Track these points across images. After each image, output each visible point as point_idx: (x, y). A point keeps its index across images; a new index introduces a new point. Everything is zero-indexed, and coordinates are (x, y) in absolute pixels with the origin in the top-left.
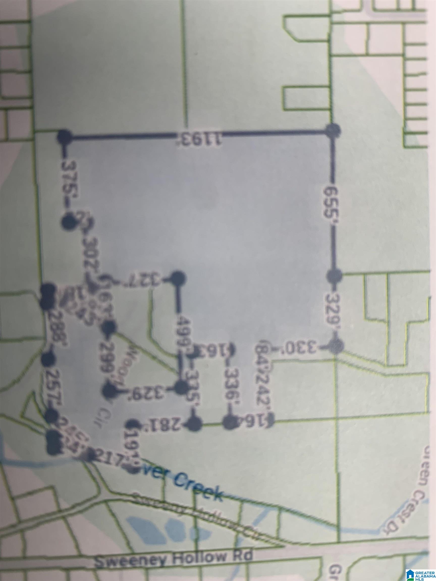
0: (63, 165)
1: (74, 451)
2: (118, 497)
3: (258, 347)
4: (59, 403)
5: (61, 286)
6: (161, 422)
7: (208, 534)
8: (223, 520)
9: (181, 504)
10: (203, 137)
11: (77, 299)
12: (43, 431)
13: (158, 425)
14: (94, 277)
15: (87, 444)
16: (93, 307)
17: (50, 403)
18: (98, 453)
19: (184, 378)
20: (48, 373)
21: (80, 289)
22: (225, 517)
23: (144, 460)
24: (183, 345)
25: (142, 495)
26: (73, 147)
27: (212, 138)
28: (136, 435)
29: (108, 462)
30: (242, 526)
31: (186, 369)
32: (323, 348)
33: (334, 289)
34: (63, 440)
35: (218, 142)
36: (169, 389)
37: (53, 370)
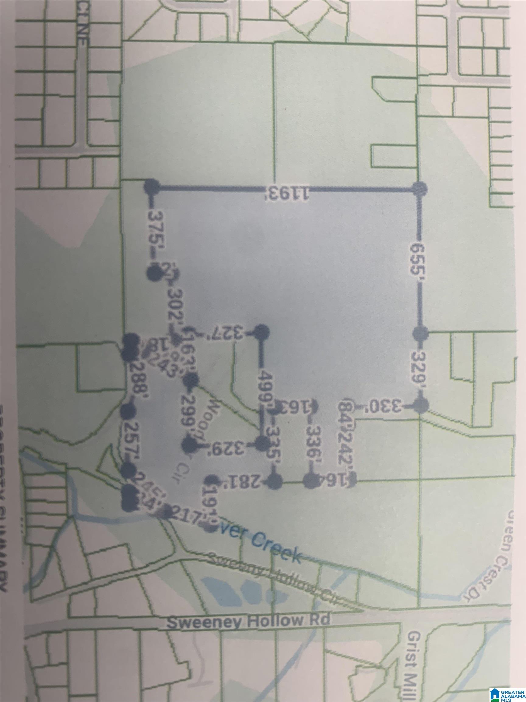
0: (150, 214)
1: (151, 507)
2: (194, 556)
3: (341, 404)
4: (137, 457)
5: (144, 338)
6: (241, 479)
7: (285, 596)
8: (300, 582)
9: (258, 565)
10: (291, 191)
11: (160, 351)
12: (119, 486)
13: (237, 482)
14: (178, 329)
15: (164, 500)
16: (175, 360)
17: (127, 456)
18: (175, 510)
19: (265, 434)
20: (127, 425)
21: (163, 340)
22: (303, 580)
23: (221, 518)
24: (265, 400)
25: (218, 555)
26: (160, 197)
27: (300, 193)
28: (215, 491)
29: (184, 520)
30: (320, 589)
31: (268, 424)
32: (406, 407)
33: (420, 347)
34: (140, 496)
35: (305, 198)
36: (249, 445)
37: (132, 423)
